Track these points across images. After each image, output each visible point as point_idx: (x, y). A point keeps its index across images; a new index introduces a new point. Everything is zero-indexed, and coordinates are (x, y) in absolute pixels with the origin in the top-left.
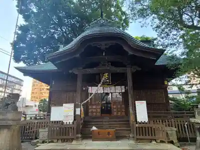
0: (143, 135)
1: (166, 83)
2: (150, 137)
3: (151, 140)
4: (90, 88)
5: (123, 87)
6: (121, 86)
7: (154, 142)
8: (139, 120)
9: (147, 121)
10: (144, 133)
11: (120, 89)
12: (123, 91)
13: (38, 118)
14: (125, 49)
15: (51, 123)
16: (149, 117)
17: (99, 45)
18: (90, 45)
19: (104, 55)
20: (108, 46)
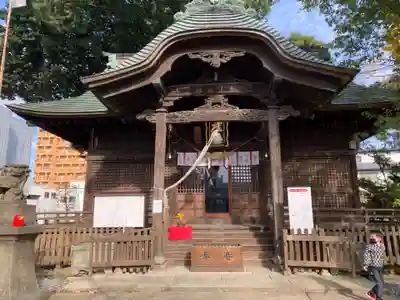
0: (302, 259)
1: (353, 146)
2: (312, 263)
4: (181, 155)
5: (256, 153)
6: (251, 151)
7: (326, 273)
8: (294, 226)
11: (248, 159)
12: (256, 162)
13: (61, 221)
14: (265, 65)
15: (96, 231)
16: (315, 221)
17: (206, 57)
18: (186, 55)
19: (216, 79)
20: (228, 59)
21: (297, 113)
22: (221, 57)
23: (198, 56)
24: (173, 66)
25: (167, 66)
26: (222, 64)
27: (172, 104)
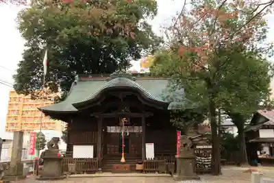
2: (155, 169)
3: (154, 172)
4: (109, 128)
6: (139, 126)
7: (157, 173)
8: (147, 157)
9: (153, 157)
10: (150, 167)
12: (141, 131)
14: (139, 99)
16: (155, 155)
21: (152, 115)
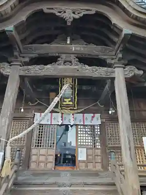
4: (37, 115)
5: (98, 116)
17: (60, 12)
18: (42, 10)
19: (68, 42)
20: (81, 15)
22: (74, 13)
23: (51, 11)
24: (28, 19)
25: (23, 17)
26: (74, 19)
27: (27, 60)
